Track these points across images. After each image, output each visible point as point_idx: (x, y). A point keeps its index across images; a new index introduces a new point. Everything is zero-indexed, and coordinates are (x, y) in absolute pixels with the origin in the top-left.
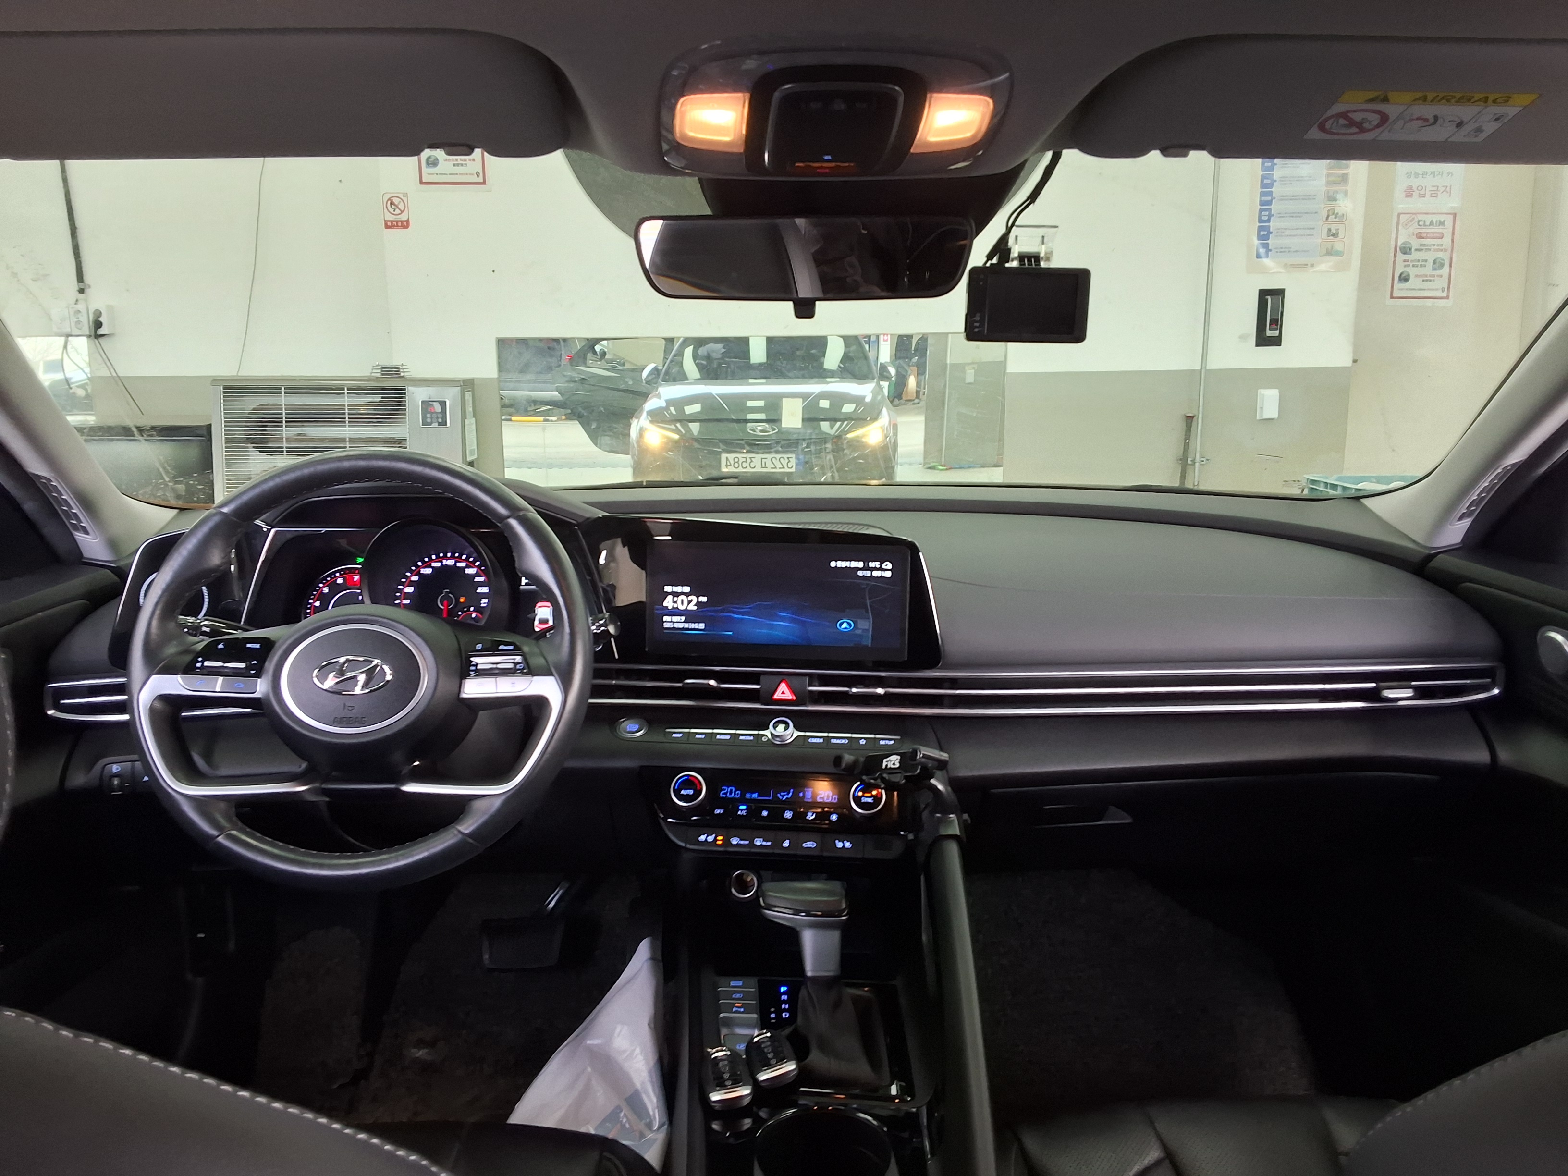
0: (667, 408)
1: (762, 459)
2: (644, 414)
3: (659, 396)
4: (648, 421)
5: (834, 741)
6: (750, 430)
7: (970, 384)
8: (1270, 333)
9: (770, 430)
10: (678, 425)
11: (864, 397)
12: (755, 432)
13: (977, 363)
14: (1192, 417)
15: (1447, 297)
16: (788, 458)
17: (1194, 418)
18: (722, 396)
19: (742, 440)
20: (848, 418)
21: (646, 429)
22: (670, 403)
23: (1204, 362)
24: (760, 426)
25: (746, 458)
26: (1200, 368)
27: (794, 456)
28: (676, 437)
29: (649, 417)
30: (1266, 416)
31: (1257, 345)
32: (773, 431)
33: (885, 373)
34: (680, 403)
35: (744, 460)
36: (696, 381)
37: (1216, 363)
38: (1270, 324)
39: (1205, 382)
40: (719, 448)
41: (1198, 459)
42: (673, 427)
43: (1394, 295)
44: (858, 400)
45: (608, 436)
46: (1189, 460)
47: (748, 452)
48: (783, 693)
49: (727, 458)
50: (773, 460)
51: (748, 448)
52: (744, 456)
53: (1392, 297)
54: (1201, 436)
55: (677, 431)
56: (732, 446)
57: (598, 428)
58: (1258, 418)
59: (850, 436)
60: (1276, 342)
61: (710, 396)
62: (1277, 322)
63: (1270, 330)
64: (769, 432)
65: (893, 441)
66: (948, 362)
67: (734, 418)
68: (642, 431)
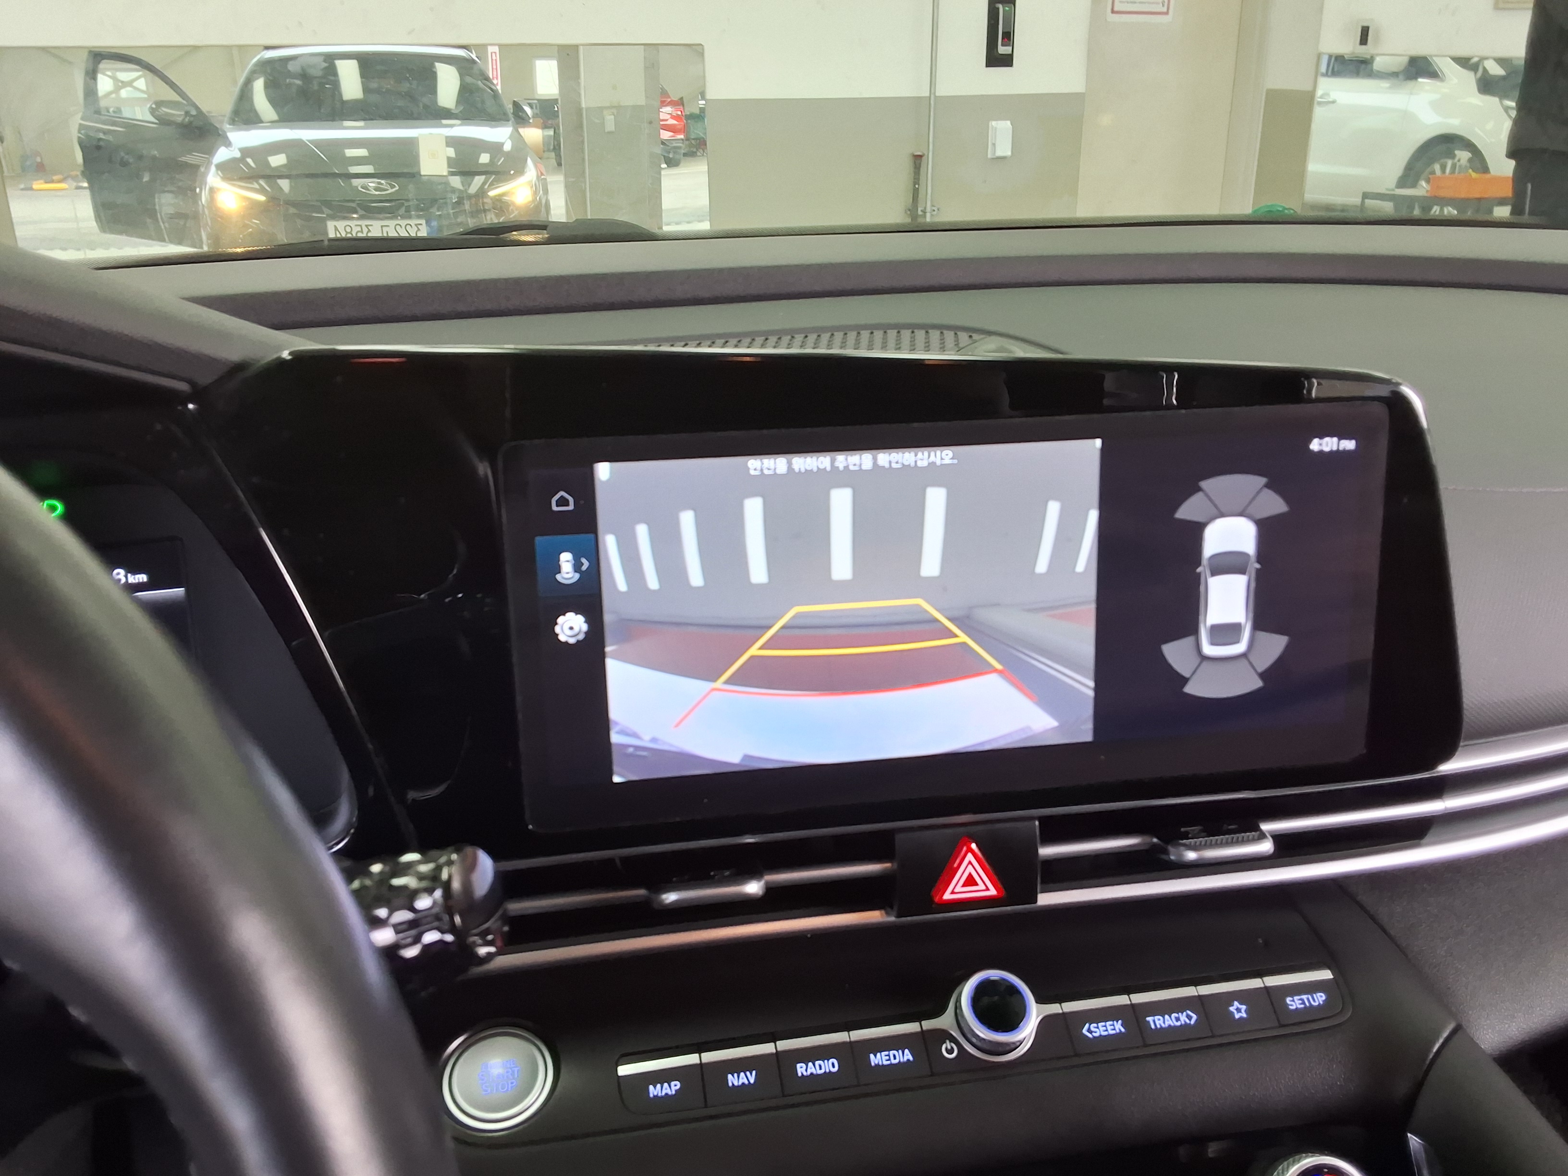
0: (242, 160)
1: (382, 227)
2: (213, 169)
3: (228, 144)
4: (219, 177)
5: (1157, 1022)
6: (362, 188)
7: (609, 133)
8: (1002, 50)
9: (388, 187)
10: (262, 182)
11: (502, 144)
12: (368, 190)
13: (614, 107)
14: (920, 156)
15: (1167, 13)
16: (416, 225)
17: (923, 158)
18: (318, 143)
19: (353, 201)
20: (485, 171)
21: (218, 190)
22: (246, 152)
23: (933, 86)
24: (372, 183)
25: (361, 226)
26: (927, 94)
27: (423, 222)
28: (262, 198)
29: (219, 172)
30: (999, 153)
31: (987, 66)
32: (392, 188)
33: (520, 114)
34: (262, 152)
35: (359, 229)
36: (274, 124)
37: (946, 88)
38: (1003, 38)
39: (935, 114)
40: (323, 213)
41: (928, 209)
42: (256, 186)
43: (1116, 9)
44: (495, 148)
45: (168, 192)
46: (919, 209)
47: (362, 218)
48: (970, 881)
49: (335, 227)
50: (398, 227)
51: (362, 212)
52: (359, 223)
53: (1113, 12)
54: (932, 179)
55: (262, 191)
56: (342, 211)
57: (153, 180)
58: (989, 156)
59: (492, 193)
60: (1007, 61)
61: (298, 144)
62: (1008, 37)
63: (1002, 45)
64: (387, 190)
65: (544, 201)
66: (583, 106)
67: (337, 172)
68: (212, 190)
